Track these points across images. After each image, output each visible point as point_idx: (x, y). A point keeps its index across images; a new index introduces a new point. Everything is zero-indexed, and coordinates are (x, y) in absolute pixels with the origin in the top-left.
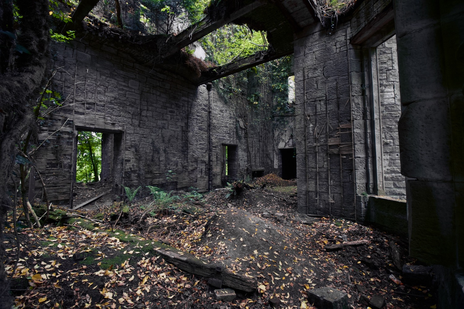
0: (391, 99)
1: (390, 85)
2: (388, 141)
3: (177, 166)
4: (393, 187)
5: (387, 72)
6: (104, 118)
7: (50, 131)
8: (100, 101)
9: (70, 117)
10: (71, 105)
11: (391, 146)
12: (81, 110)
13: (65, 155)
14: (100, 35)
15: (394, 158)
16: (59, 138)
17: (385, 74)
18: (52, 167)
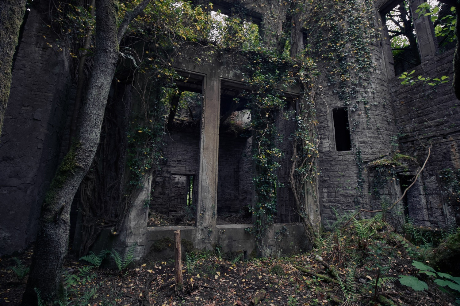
0: (327, 148)
1: (326, 138)
2: (326, 178)
3: (230, 196)
4: (330, 213)
5: (324, 129)
6: (186, 168)
7: (161, 177)
8: (184, 159)
9: (169, 169)
10: (170, 163)
11: (328, 182)
12: (174, 165)
13: (166, 188)
14: (182, 126)
15: (330, 191)
16: (164, 180)
17: (323, 131)
18: (160, 195)
